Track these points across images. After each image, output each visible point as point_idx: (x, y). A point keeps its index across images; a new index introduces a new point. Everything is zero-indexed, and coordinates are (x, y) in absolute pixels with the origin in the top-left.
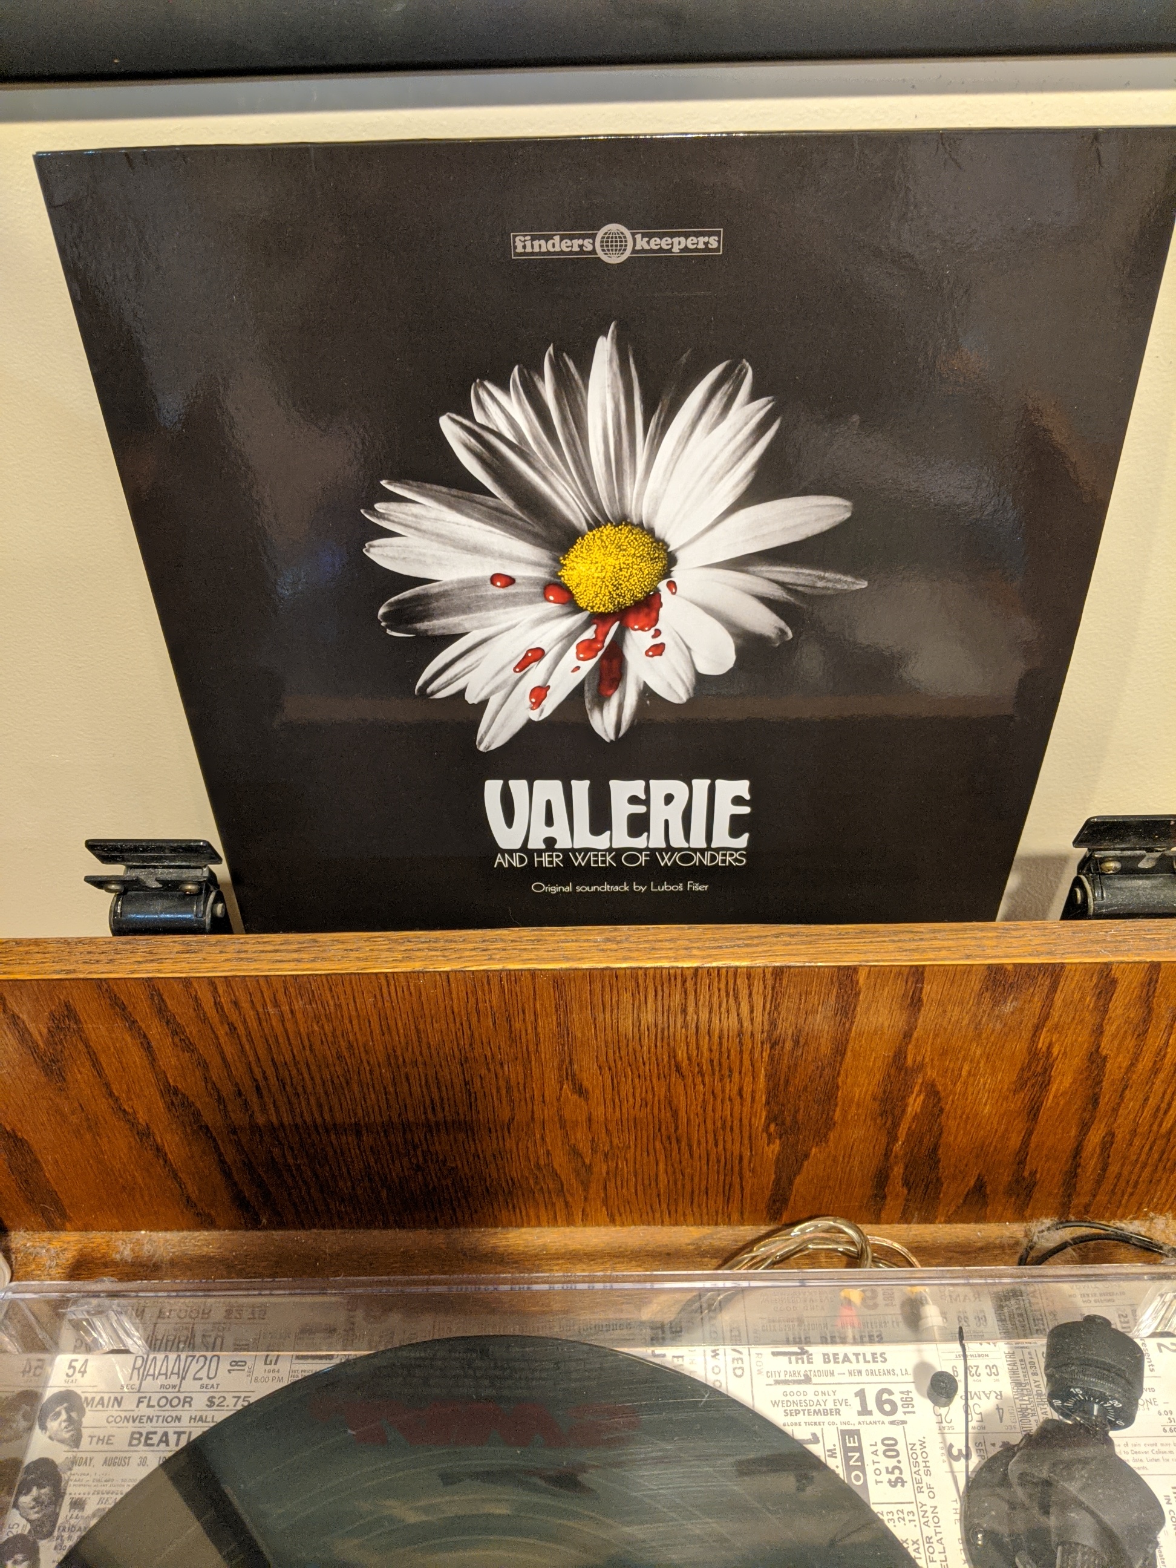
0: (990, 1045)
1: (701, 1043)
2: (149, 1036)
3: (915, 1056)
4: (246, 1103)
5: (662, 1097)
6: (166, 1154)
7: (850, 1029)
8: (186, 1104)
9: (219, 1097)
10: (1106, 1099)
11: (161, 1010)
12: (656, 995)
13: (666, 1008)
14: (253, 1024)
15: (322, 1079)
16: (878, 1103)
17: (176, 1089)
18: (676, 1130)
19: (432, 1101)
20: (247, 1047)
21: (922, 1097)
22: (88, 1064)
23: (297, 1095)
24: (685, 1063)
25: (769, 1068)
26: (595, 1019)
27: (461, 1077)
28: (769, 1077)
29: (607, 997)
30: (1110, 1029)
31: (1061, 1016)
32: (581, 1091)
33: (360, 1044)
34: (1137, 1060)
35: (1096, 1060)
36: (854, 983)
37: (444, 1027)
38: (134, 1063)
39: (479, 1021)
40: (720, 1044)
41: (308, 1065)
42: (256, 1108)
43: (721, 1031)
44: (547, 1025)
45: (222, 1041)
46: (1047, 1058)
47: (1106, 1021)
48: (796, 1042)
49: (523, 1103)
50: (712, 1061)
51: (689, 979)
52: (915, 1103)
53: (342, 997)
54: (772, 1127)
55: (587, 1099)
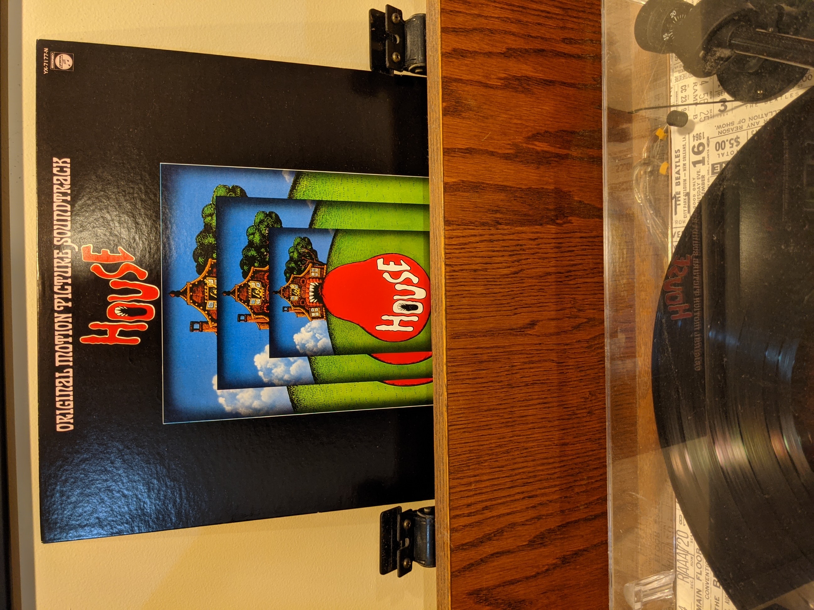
0: (498, 110)
1: (498, 261)
2: (492, 552)
3: (507, 149)
4: (541, 504)
5: (537, 281)
6: (579, 550)
7: (487, 184)
8: (542, 536)
9: (536, 518)
10: (538, 45)
11: (473, 545)
12: (464, 285)
13: (473, 280)
14: (484, 497)
15: (522, 462)
16: (540, 166)
17: (530, 541)
18: (560, 273)
19: (539, 404)
20: (500, 501)
21: (537, 143)
22: (512, 587)
23: (535, 476)
24: (513, 270)
25: (515, 225)
26: (481, 317)
27: (523, 388)
28: (522, 225)
29: (464, 310)
30: (487, 48)
31: (479, 75)
32: (533, 324)
33: (498, 441)
34: (510, 32)
35: (509, 54)
36: (455, 184)
37: (486, 396)
38: (511, 562)
39: (482, 378)
40: (497, 251)
41: (514, 469)
42: (544, 499)
43: (489, 251)
44: (486, 342)
45: (495, 514)
46: (509, 79)
47: (482, 51)
48: (497, 212)
49: (541, 355)
50: (510, 255)
51: (452, 269)
52: (541, 146)
53: (464, 449)
54: (558, 221)
55: (538, 321)
